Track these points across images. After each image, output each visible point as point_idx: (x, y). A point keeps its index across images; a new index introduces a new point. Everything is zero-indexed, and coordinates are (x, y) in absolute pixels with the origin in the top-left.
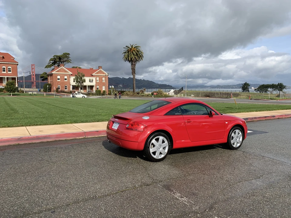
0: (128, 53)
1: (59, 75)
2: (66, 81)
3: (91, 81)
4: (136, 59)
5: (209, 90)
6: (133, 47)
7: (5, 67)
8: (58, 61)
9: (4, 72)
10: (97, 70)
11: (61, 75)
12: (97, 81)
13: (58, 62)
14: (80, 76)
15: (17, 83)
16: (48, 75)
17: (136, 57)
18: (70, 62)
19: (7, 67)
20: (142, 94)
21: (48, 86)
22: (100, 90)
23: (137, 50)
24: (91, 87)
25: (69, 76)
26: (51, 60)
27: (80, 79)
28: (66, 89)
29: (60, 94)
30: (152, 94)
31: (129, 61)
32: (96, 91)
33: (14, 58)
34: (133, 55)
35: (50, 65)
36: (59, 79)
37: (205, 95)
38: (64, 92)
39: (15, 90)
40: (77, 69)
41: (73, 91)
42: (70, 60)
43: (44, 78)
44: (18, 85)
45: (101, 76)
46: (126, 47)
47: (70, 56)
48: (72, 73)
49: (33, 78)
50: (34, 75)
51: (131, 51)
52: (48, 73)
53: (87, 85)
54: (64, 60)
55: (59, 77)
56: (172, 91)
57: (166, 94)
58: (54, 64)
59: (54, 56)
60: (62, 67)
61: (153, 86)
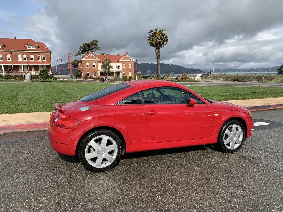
0: (152, 37)
1: (88, 61)
2: (94, 67)
3: (118, 67)
4: (161, 44)
5: (240, 73)
6: (158, 31)
7: (40, 56)
8: (88, 48)
9: (39, 61)
10: (123, 56)
11: (90, 62)
12: (123, 67)
13: (87, 50)
14: (106, 63)
15: (51, 70)
16: (78, 62)
17: (161, 41)
18: (98, 49)
19: (41, 56)
20: (167, 79)
21: (78, 73)
22: (126, 76)
23: (161, 34)
24: (118, 73)
25: (97, 62)
26: (81, 47)
27: (106, 65)
28: (95, 75)
29: (88, 80)
30: (177, 79)
31: (154, 46)
32: (122, 77)
33: (48, 47)
34: (157, 39)
35: (80, 53)
36: (88, 66)
37: (234, 79)
38: (93, 78)
39: (48, 76)
40: (104, 56)
41: (101, 77)
42: (98, 47)
43: (75, 65)
44: (52, 72)
45: (127, 62)
46: (151, 31)
47: (98, 43)
48: (100, 60)
49: (70, 65)
50: (71, 63)
51: (155, 35)
52: (78, 61)
53: (114, 71)
54: (93, 47)
55: (88, 64)
56: (200, 75)
57: (191, 78)
58: (84, 52)
59: (84, 44)
60: (91, 54)
61: (182, 70)
